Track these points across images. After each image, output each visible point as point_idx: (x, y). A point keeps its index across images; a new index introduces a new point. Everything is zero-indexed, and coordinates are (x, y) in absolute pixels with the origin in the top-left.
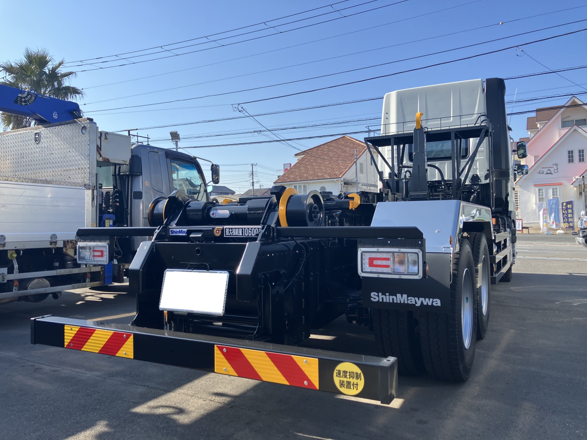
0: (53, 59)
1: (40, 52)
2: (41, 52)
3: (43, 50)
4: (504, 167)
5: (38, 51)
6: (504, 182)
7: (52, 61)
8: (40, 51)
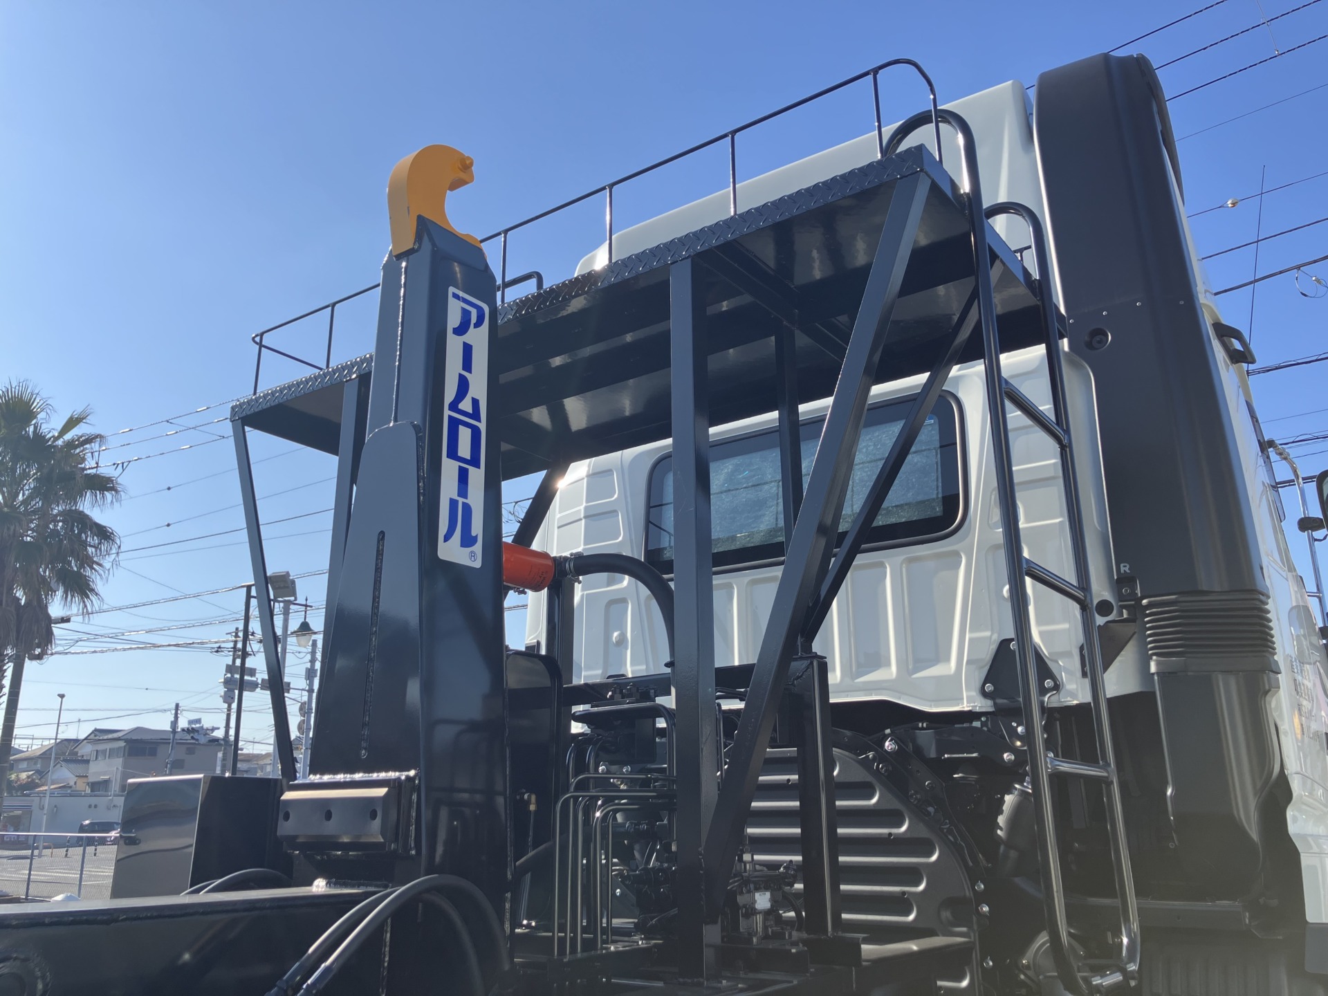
0: (50, 407)
1: (13, 390)
2: (17, 388)
3: (21, 385)
4: (1211, 578)
5: (10, 388)
6: (1228, 692)
7: (48, 411)
8: (14, 386)
